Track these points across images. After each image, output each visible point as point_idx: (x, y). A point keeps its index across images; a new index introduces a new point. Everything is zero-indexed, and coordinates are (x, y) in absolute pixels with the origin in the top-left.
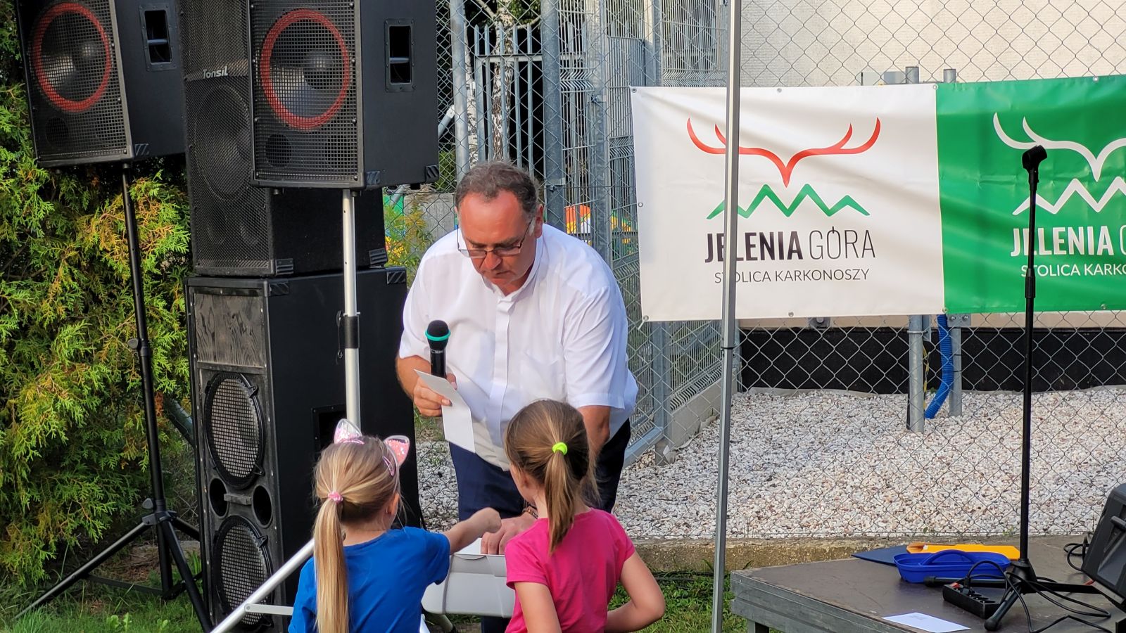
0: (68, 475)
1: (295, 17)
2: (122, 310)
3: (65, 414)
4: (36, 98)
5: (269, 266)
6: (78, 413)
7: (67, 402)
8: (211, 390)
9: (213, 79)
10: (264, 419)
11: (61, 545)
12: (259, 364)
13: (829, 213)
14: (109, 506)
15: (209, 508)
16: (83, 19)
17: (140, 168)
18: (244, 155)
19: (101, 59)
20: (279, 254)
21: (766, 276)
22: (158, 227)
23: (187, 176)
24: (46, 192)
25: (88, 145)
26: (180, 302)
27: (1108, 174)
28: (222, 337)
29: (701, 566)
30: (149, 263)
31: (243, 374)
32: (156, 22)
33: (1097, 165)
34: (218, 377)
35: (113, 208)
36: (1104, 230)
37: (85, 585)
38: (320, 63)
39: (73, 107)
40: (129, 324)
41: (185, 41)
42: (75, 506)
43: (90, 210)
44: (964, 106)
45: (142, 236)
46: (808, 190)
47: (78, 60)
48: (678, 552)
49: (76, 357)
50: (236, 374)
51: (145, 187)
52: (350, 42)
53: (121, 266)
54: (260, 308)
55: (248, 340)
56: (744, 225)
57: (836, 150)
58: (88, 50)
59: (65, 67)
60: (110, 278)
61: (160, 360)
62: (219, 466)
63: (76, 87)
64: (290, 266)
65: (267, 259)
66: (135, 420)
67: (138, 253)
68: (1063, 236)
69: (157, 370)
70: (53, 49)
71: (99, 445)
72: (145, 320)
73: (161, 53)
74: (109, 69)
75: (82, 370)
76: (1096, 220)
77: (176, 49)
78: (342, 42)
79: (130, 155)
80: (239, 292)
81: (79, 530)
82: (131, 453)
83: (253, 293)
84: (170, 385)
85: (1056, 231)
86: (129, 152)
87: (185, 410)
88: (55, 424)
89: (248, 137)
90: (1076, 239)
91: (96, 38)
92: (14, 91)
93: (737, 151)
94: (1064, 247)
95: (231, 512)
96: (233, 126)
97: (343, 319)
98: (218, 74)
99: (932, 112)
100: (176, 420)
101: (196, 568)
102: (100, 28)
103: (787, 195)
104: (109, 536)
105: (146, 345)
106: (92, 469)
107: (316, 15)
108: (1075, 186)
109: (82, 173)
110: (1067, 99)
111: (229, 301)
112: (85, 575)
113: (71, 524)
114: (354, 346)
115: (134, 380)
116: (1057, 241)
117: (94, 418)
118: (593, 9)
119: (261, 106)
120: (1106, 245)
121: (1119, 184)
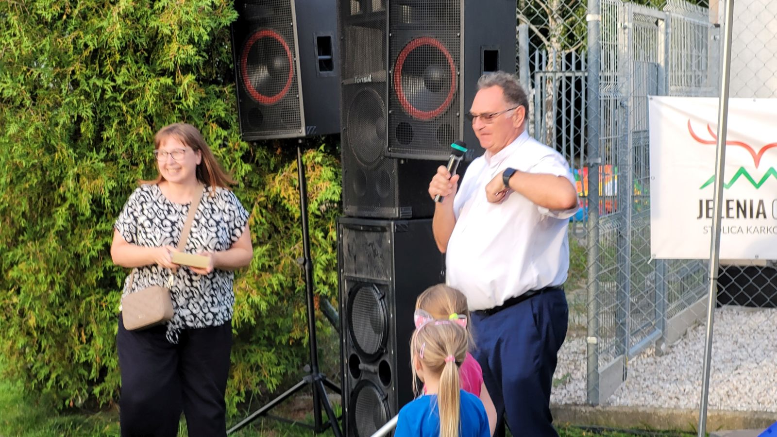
0: (253, 347)
1: (419, 42)
2: (294, 238)
3: (254, 306)
4: (242, 94)
5: (395, 212)
6: (263, 306)
7: (256, 298)
8: (352, 294)
9: (362, 84)
10: (388, 315)
11: (248, 393)
12: (386, 278)
14: (281, 369)
15: (348, 374)
16: (276, 41)
17: (310, 143)
18: (381, 136)
19: (287, 68)
20: (403, 204)
21: (740, 230)
22: (320, 183)
23: (341, 149)
24: (247, 158)
25: (275, 127)
26: (333, 234)
28: (362, 259)
29: (687, 427)
30: (313, 207)
31: (377, 285)
32: (324, 44)
34: (357, 286)
35: (290, 170)
37: (263, 420)
38: (436, 74)
39: (267, 101)
40: (298, 248)
41: (343, 57)
42: (258, 368)
43: (275, 170)
45: (309, 189)
46: (772, 171)
47: (271, 69)
48: (671, 417)
49: (263, 269)
50: (370, 284)
51: (313, 156)
52: (457, 61)
53: (295, 209)
54: (388, 240)
55: (379, 262)
56: (727, 194)
58: (278, 63)
59: (263, 73)
60: (286, 216)
61: (319, 273)
62: (356, 345)
63: (269, 88)
64: (409, 212)
65: (394, 207)
66: (300, 313)
67: (306, 200)
69: (316, 279)
70: (254, 61)
71: (275, 328)
72: (309, 245)
73: (327, 65)
74: (291, 75)
75: (267, 277)
77: (337, 62)
78: (451, 60)
79: (304, 134)
80: (374, 229)
81: (261, 383)
82: (296, 334)
83: (383, 230)
84: (324, 290)
86: (302, 132)
87: (334, 307)
88: (248, 313)
89: (384, 123)
91: (284, 54)
92: (227, 89)
93: (724, 143)
95: (363, 377)
96: (373, 115)
98: (365, 80)
100: (327, 313)
101: (338, 412)
102: (287, 48)
103: (757, 174)
104: (281, 388)
105: (309, 262)
106: (270, 343)
107: (434, 42)
109: (269, 145)
111: (366, 235)
112: (264, 414)
113: (255, 379)
115: (300, 285)
117: (273, 310)
118: (624, 41)
119: (394, 102)
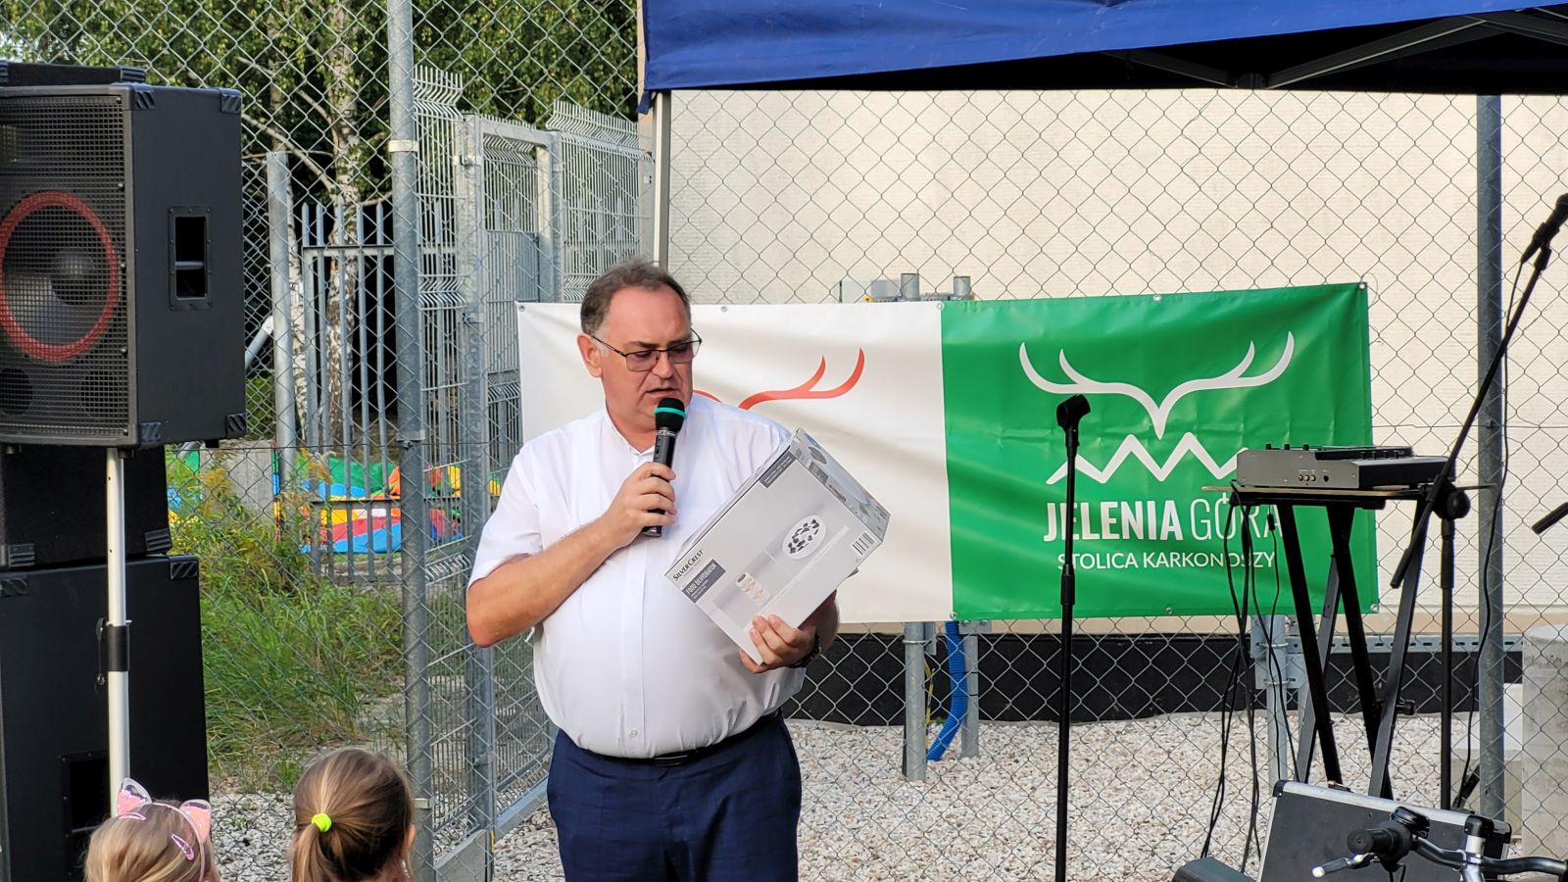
1: (39, 201)
20: (14, 537)
27: (1175, 429)
33: (1159, 416)
36: (1170, 507)
38: (75, 266)
44: (977, 330)
52: (119, 239)
57: (803, 392)
64: (29, 553)
68: (1114, 513)
76: (1159, 493)
78: (106, 239)
85: (1105, 507)
90: (1133, 517)
94: (1116, 528)
97: (107, 629)
99: (935, 339)
107: (69, 200)
108: (1131, 445)
110: (1118, 325)
114: (122, 668)
116: (1106, 521)
120: (1172, 526)
121: (1189, 444)
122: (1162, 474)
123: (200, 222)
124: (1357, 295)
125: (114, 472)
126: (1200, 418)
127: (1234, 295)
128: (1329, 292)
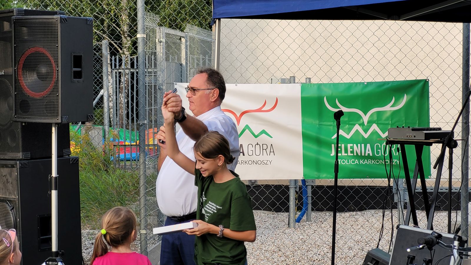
1: (33, 50)
5: (20, 155)
10: (16, 220)
12: (15, 196)
13: (256, 137)
18: (10, 109)
20: (24, 150)
27: (370, 122)
31: (8, 200)
33: (366, 119)
36: (368, 146)
38: (43, 70)
44: (312, 93)
46: (247, 127)
50: (5, 200)
52: (56, 61)
54: (16, 173)
55: (10, 186)
57: (259, 110)
64: (29, 155)
65: (19, 152)
68: (352, 148)
76: (365, 142)
78: (53, 61)
80: (6, 166)
83: (13, 166)
85: (349, 146)
89: (12, 101)
90: (357, 149)
94: (352, 152)
96: (6, 96)
97: (51, 177)
98: (0, 74)
99: (299, 95)
107: (42, 50)
108: (357, 127)
110: (354, 91)
111: (2, 170)
114: (56, 189)
116: (349, 150)
118: (160, 50)
119: (18, 87)
120: (369, 152)
121: (375, 127)
122: (366, 136)
123: (80, 57)
124: (425, 83)
125: (54, 130)
126: (378, 119)
127: (388, 83)
128: (418, 82)
